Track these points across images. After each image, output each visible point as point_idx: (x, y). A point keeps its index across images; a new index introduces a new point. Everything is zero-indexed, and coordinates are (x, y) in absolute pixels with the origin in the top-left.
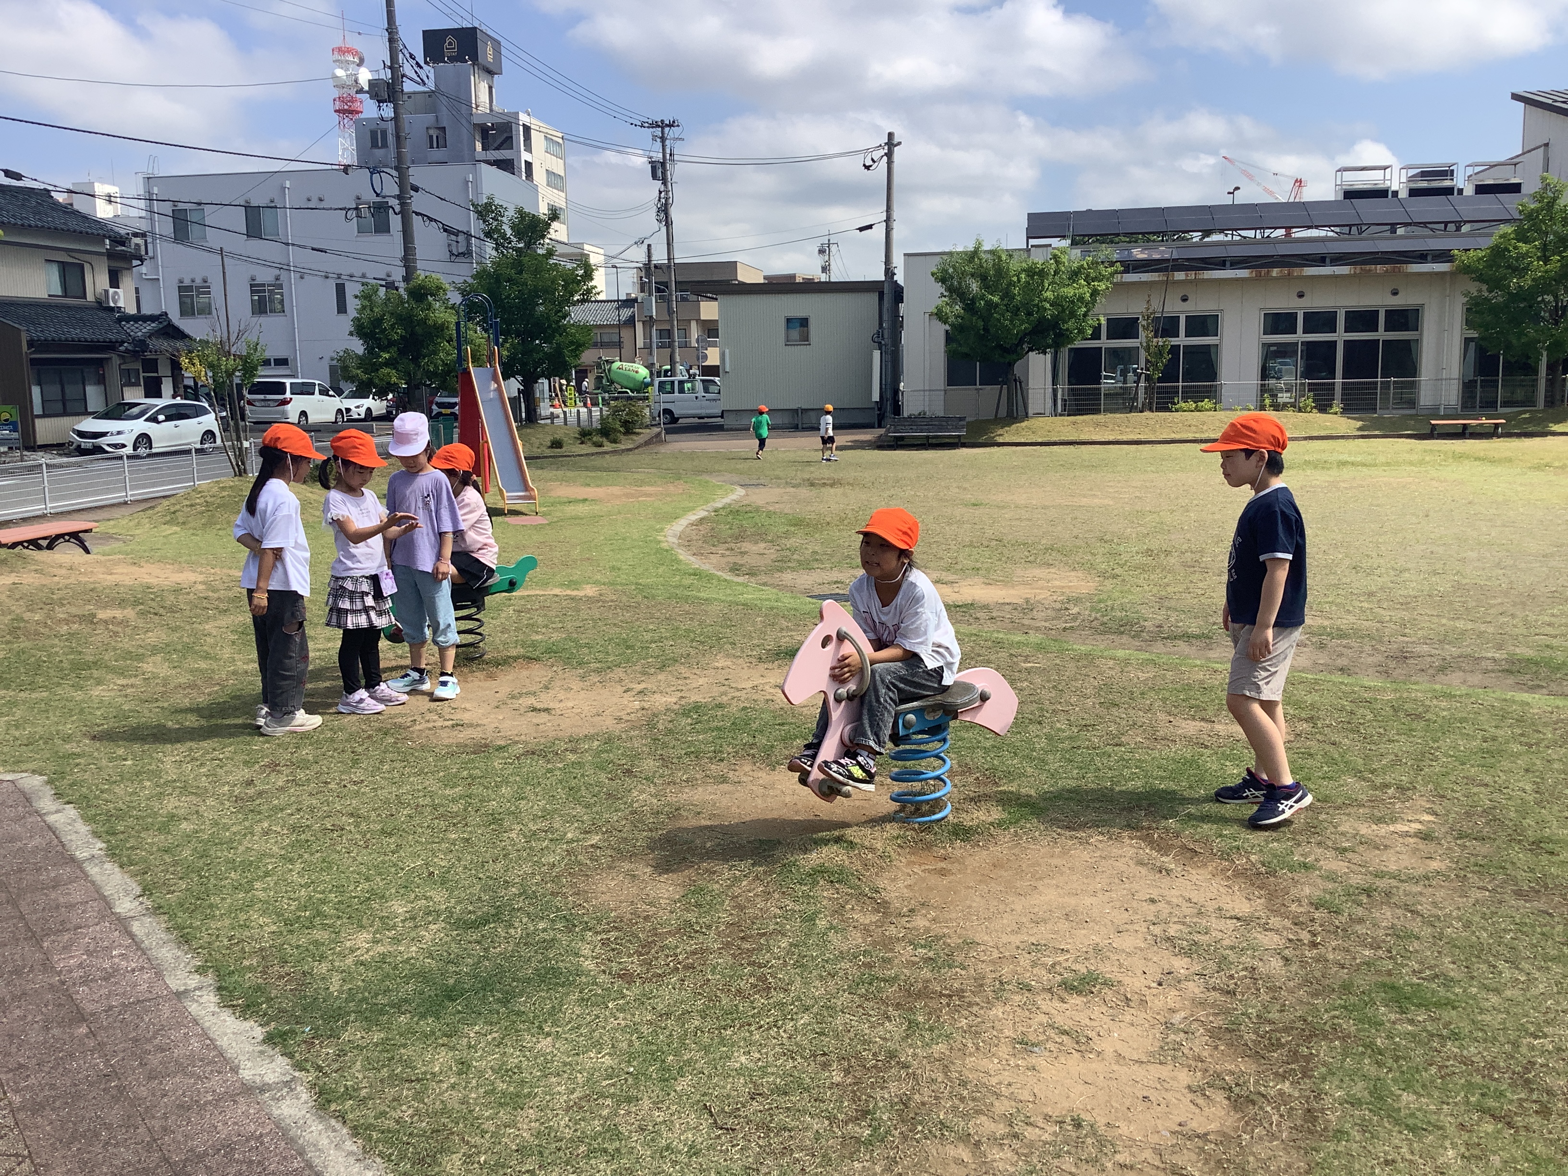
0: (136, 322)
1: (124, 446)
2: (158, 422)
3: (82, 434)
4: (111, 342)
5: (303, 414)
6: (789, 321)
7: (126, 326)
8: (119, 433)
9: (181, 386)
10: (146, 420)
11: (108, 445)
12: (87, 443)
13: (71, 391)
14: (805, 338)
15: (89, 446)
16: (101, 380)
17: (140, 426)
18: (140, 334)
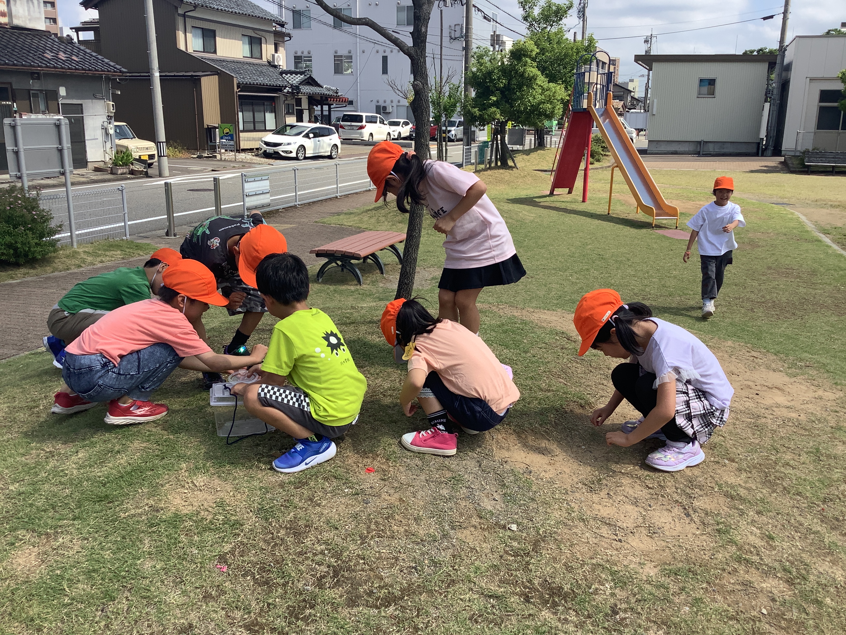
0: (291, 75)
1: (291, 152)
2: (310, 138)
3: (267, 144)
4: (280, 86)
5: (371, 134)
6: (701, 81)
7: (286, 77)
8: (289, 144)
9: (313, 115)
10: (303, 137)
11: (283, 151)
12: (270, 150)
13: (259, 116)
14: (712, 93)
15: (272, 151)
16: (273, 110)
17: (300, 140)
18: (294, 82)
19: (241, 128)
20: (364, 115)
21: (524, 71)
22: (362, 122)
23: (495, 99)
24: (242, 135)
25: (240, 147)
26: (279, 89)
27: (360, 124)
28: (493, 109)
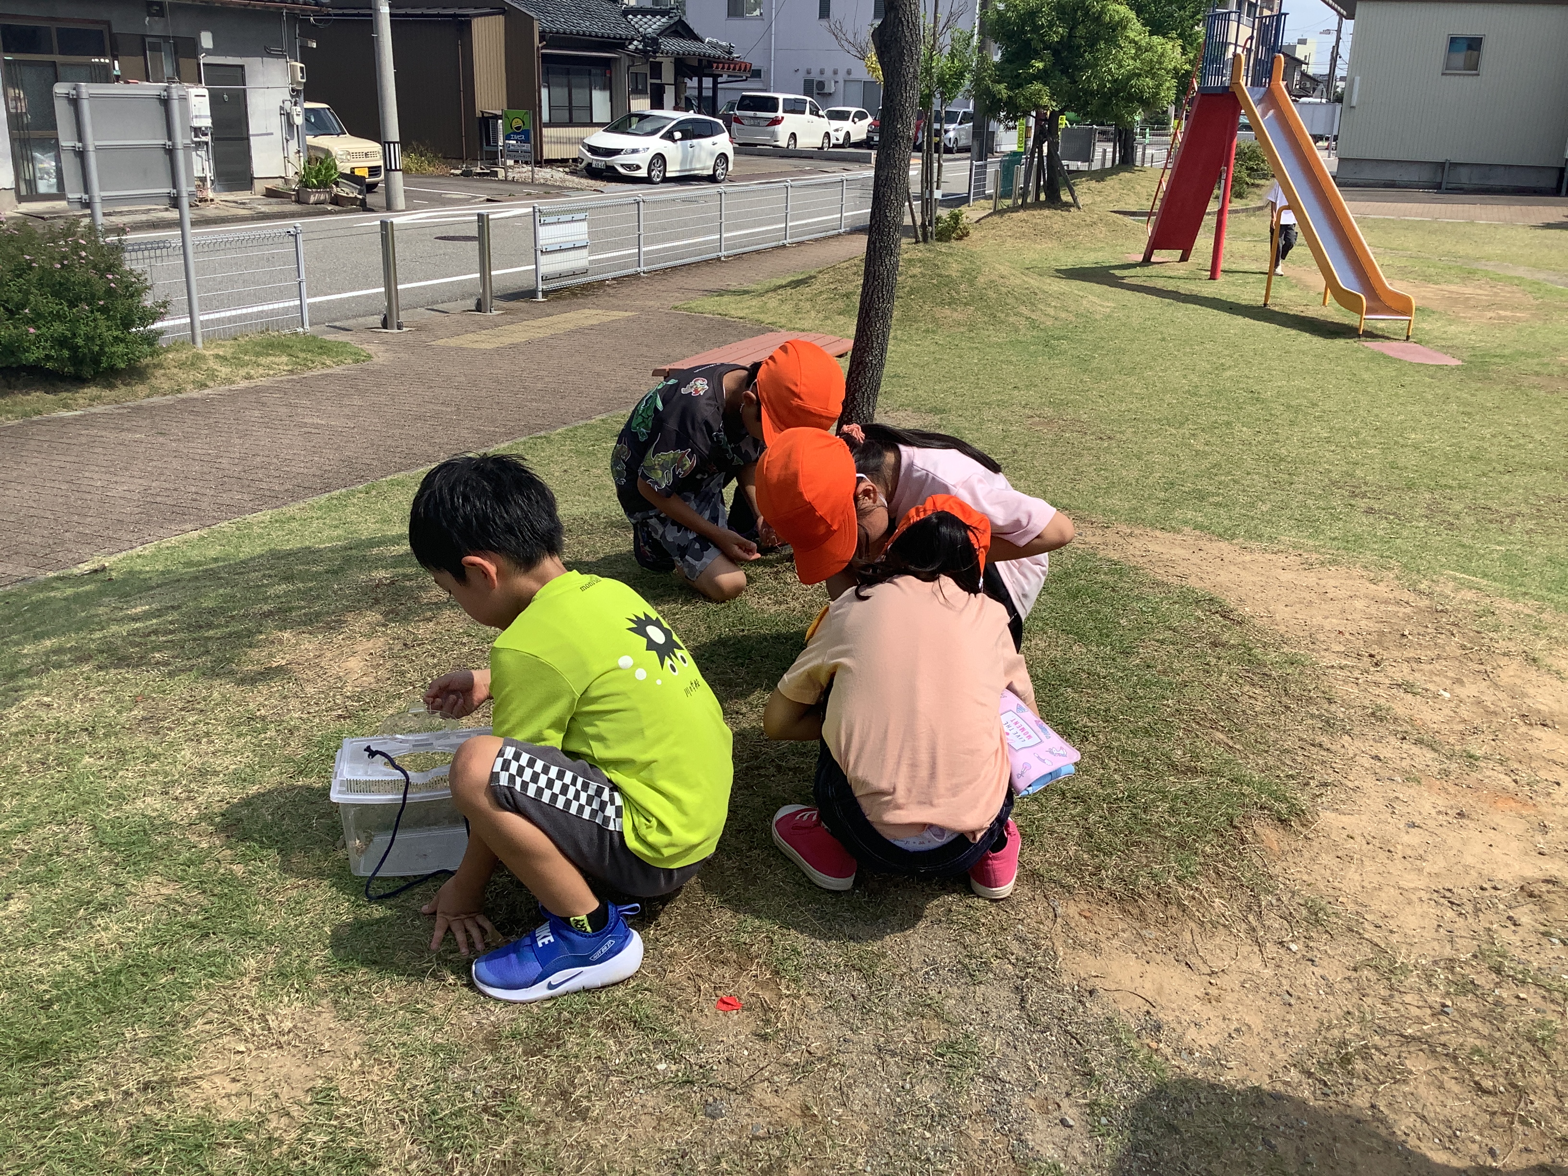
0: (644, 16)
1: (638, 167)
2: (674, 141)
3: (594, 150)
4: (621, 38)
5: (793, 136)
6: (1453, 40)
7: (634, 20)
8: (634, 151)
9: (683, 96)
10: (662, 137)
11: (622, 165)
12: (599, 161)
13: (579, 96)
14: (1473, 66)
15: (601, 165)
16: (607, 86)
17: (656, 144)
18: (650, 30)
19: (545, 117)
20: (781, 97)
21: (1102, 12)
22: (776, 110)
23: (1040, 65)
24: (545, 131)
25: (542, 156)
26: (618, 44)
27: (772, 115)
28: (1037, 86)
